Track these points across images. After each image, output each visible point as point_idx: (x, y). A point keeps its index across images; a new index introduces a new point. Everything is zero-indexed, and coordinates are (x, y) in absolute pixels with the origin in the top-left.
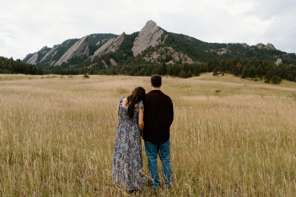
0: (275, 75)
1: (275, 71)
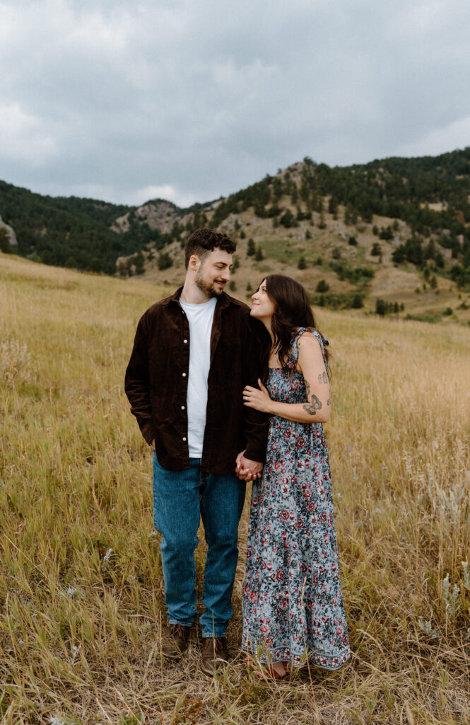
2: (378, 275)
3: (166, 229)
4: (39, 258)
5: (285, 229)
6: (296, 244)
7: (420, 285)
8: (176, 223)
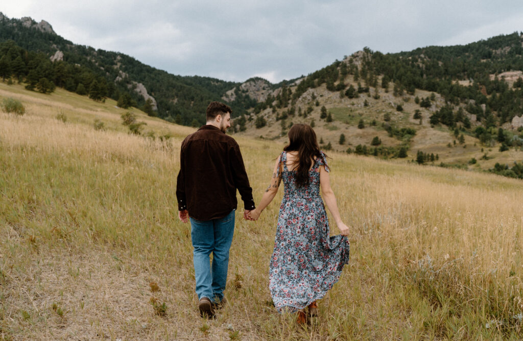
0: (44, 78)
1: (44, 72)
2: (419, 133)
3: (262, 99)
4: (173, 120)
5: (349, 99)
6: (357, 110)
7: (451, 141)
8: (269, 95)
